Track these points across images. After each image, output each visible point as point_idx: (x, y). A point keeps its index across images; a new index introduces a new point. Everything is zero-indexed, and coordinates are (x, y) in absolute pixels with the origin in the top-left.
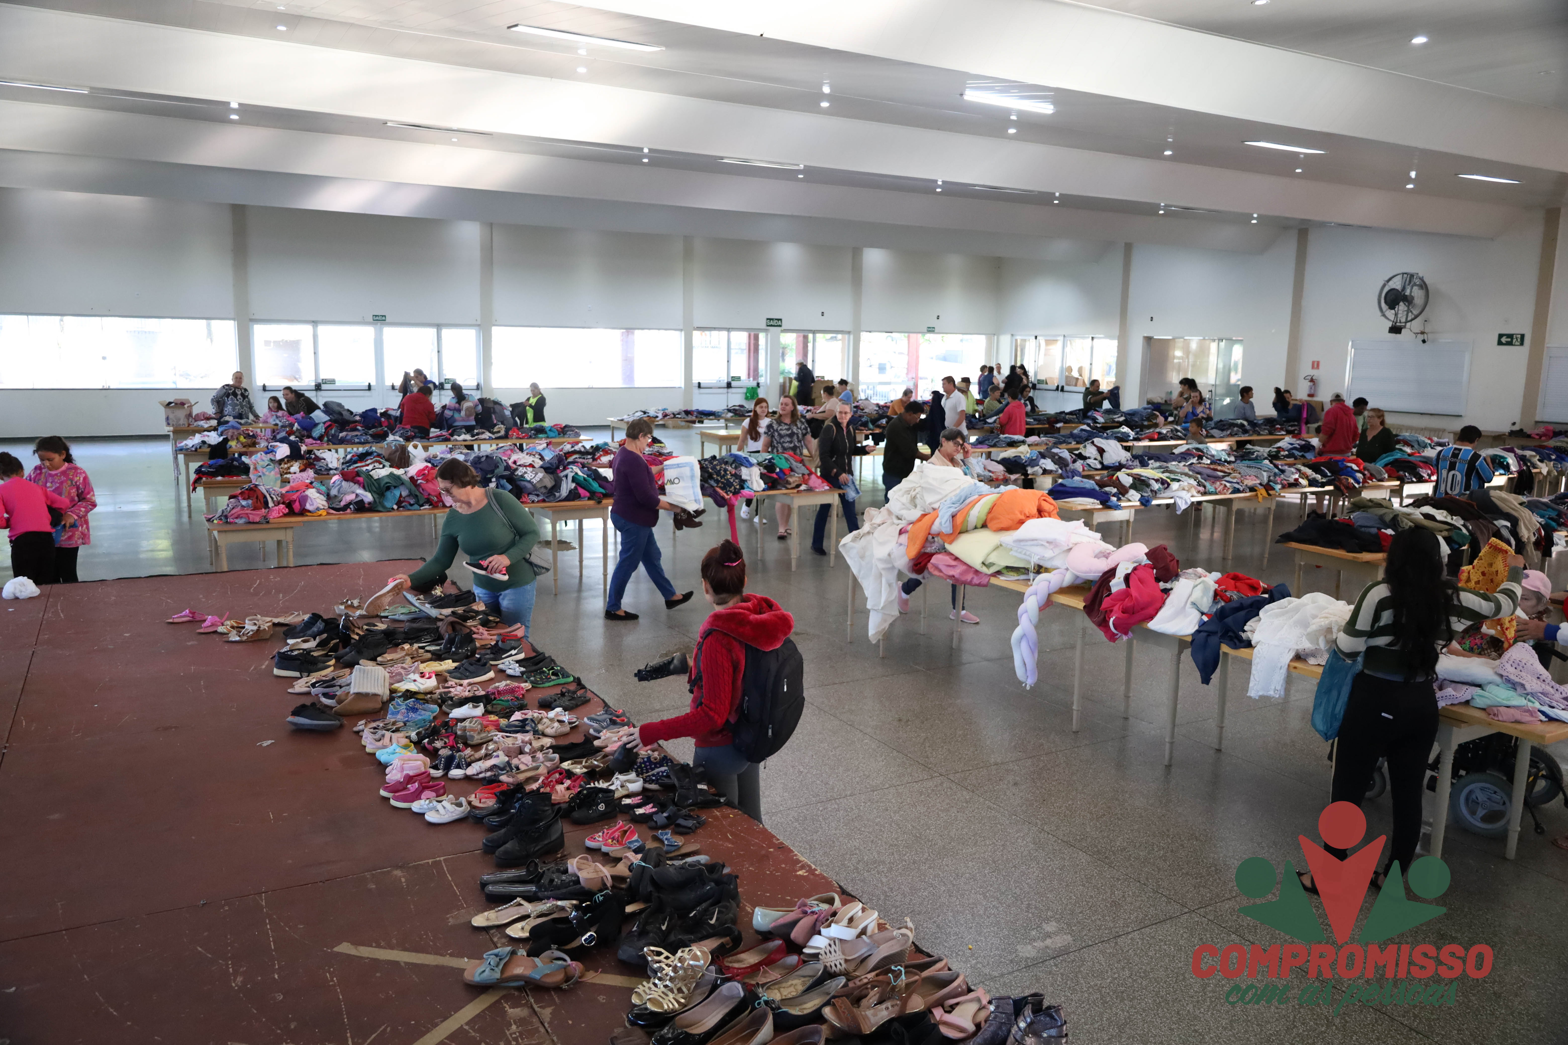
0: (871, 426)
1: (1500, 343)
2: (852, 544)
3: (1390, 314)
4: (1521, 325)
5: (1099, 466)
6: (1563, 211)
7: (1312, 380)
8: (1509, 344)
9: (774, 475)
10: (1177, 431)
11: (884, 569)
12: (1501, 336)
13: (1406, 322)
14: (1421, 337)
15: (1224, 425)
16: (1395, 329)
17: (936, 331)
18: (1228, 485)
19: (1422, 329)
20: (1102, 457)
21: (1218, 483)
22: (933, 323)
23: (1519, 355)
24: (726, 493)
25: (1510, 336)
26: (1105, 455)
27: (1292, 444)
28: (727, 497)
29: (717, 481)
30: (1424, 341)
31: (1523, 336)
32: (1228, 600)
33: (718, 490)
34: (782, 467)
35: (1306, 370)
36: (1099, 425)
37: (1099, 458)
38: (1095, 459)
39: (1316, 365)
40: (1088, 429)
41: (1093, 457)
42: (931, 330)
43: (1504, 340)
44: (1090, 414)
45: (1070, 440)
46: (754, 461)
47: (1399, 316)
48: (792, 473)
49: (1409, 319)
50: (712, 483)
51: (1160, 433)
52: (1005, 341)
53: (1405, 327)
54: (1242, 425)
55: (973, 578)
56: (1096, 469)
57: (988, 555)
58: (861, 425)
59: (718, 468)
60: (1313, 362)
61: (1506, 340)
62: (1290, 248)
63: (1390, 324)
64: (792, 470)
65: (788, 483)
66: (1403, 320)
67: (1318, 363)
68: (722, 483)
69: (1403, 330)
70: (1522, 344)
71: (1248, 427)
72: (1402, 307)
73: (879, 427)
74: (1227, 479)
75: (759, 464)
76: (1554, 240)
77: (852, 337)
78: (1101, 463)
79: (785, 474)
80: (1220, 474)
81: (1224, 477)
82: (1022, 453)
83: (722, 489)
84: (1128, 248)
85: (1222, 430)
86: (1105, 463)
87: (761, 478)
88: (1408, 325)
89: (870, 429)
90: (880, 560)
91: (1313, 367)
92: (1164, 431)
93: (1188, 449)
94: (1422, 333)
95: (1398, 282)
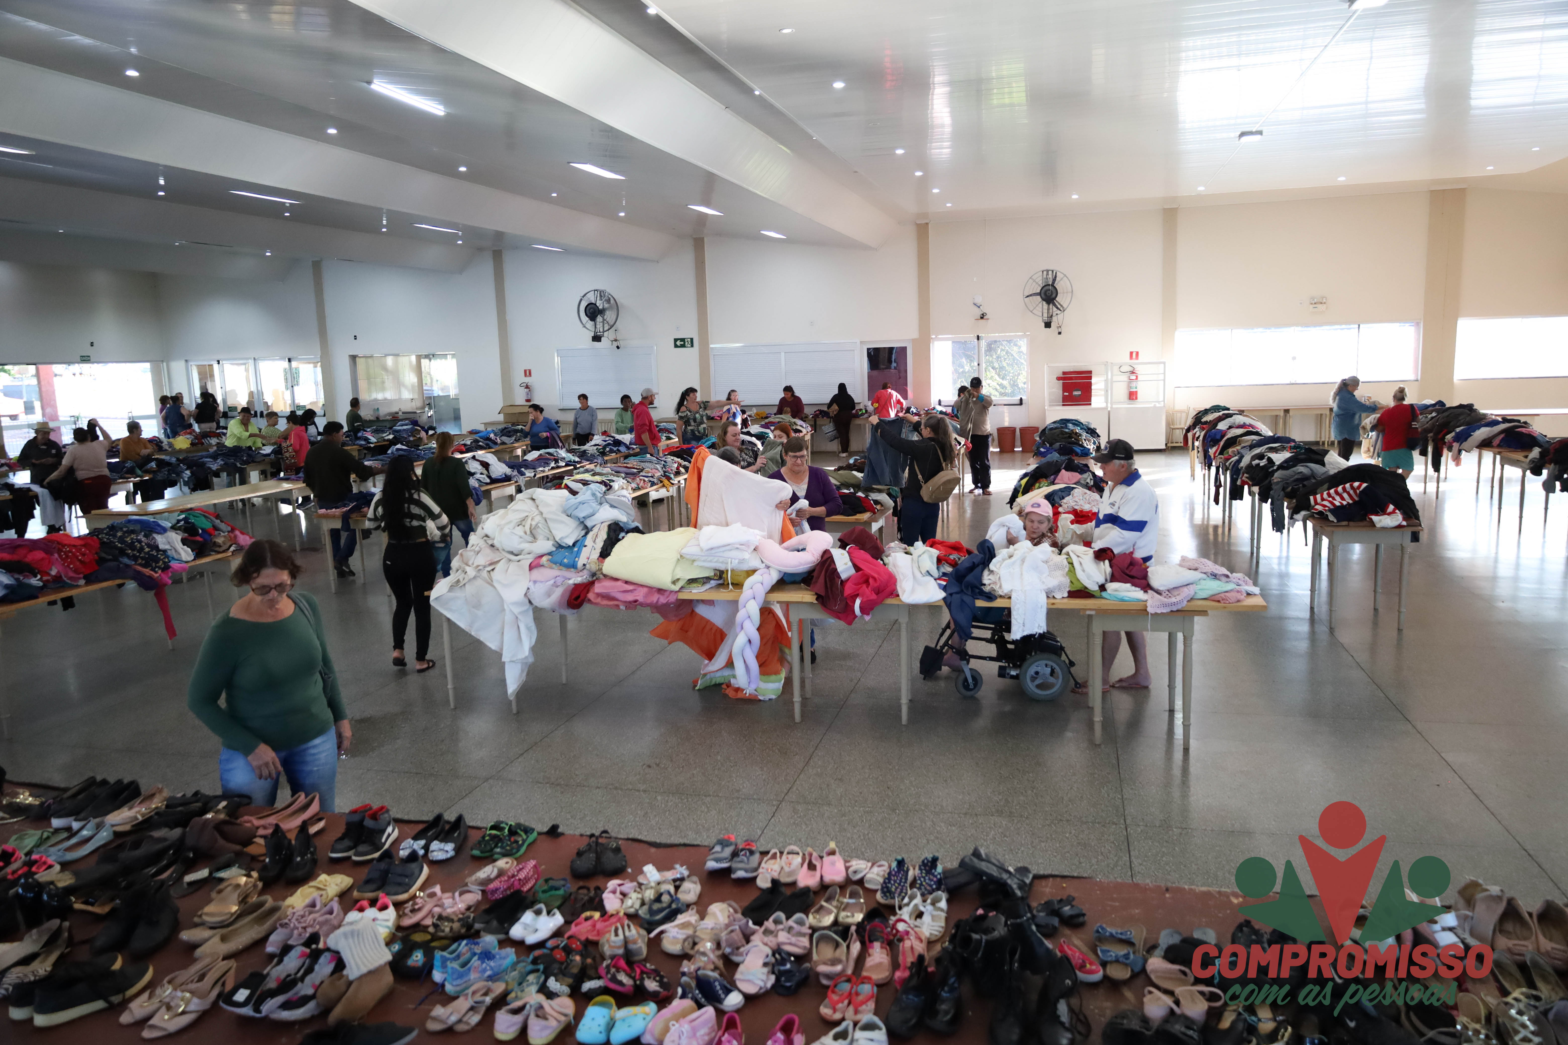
1: (676, 346)
2: (451, 594)
3: (590, 324)
4: (689, 331)
5: (488, 481)
6: (705, 239)
7: (527, 387)
8: (683, 346)
9: (198, 538)
12: (676, 340)
13: (604, 331)
14: (615, 344)
16: (597, 338)
17: (92, 359)
18: (646, 479)
19: (614, 337)
20: (488, 470)
21: (638, 479)
22: (87, 351)
23: (690, 354)
24: (153, 570)
25: (683, 340)
26: (491, 468)
28: (156, 575)
29: (135, 558)
30: (618, 347)
31: (692, 339)
32: (953, 564)
33: (139, 568)
34: (204, 526)
35: (519, 378)
37: (485, 472)
38: (481, 474)
39: (528, 373)
41: (479, 472)
42: (85, 359)
43: (678, 343)
46: (168, 525)
47: (598, 326)
48: (216, 533)
49: (605, 329)
50: (126, 560)
51: (465, 445)
52: (179, 367)
53: (603, 336)
56: (487, 484)
57: (674, 571)
59: (128, 540)
60: (525, 371)
61: (681, 343)
62: (488, 267)
63: (592, 334)
64: (216, 528)
65: (215, 544)
66: (601, 330)
67: (530, 371)
68: (142, 558)
69: (602, 339)
70: (692, 346)
72: (599, 319)
74: (643, 474)
75: (174, 528)
76: (703, 262)
78: (489, 477)
79: (210, 535)
80: (635, 470)
81: (639, 472)
83: (145, 566)
84: (317, 267)
87: (184, 544)
88: (606, 334)
90: (514, 603)
91: (526, 375)
93: (541, 455)
94: (616, 340)
95: (591, 298)
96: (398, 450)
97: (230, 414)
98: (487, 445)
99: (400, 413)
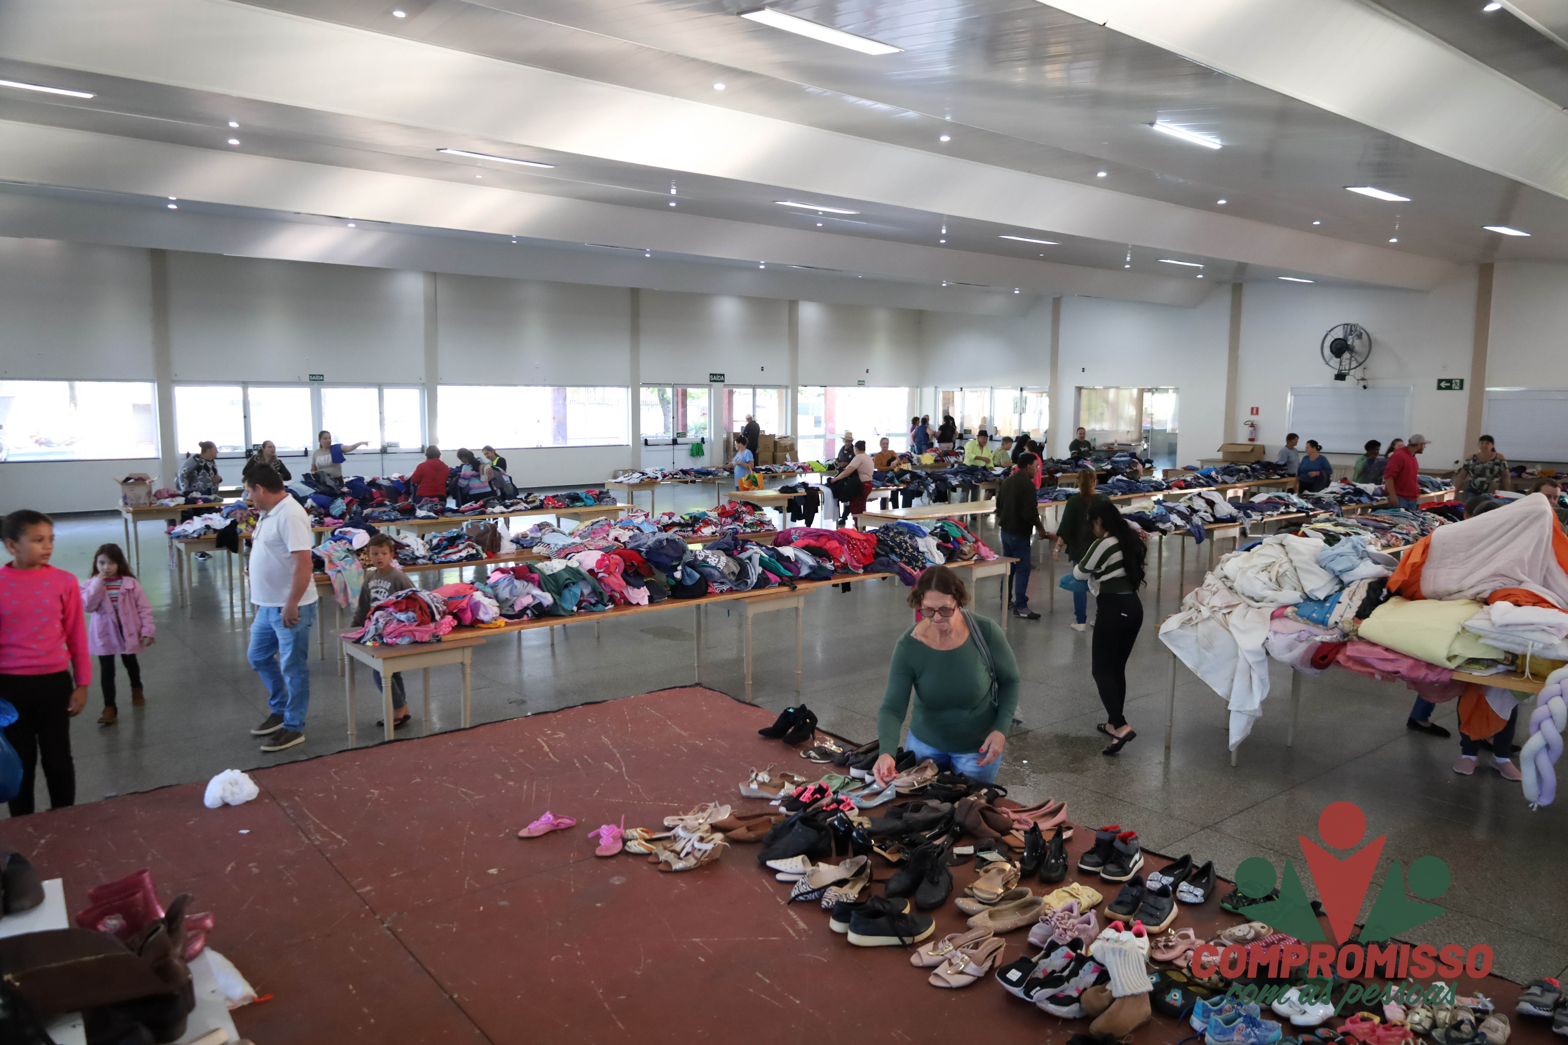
1: (1440, 388)
2: (1181, 631)
3: (1335, 361)
4: (1460, 370)
5: (1212, 520)
6: (1496, 265)
7: (1252, 425)
8: (1449, 388)
9: (950, 545)
12: (1440, 381)
13: (1350, 369)
14: (1362, 383)
16: (1340, 377)
17: (866, 383)
19: (1362, 376)
20: (1212, 508)
22: (863, 376)
23: (1459, 399)
24: (913, 568)
25: (1449, 381)
26: (1217, 507)
28: (915, 573)
29: (901, 556)
30: (1365, 387)
31: (1462, 381)
33: (903, 565)
34: (955, 535)
35: (1245, 415)
37: (1210, 510)
38: (1206, 512)
39: (1255, 411)
42: (861, 383)
43: (1443, 384)
46: (927, 530)
47: (1343, 364)
48: (964, 542)
49: (1352, 366)
50: (894, 557)
53: (1348, 374)
56: (1210, 523)
57: (1451, 645)
59: (898, 539)
60: (1252, 409)
61: (1446, 385)
62: (1225, 301)
63: (1336, 372)
64: (964, 538)
65: (962, 552)
66: (1347, 368)
67: (1257, 409)
68: (906, 557)
69: (1347, 377)
70: (1461, 388)
72: (1346, 355)
75: (932, 534)
77: (790, 391)
78: (1213, 516)
79: (959, 543)
83: (907, 564)
84: (1057, 303)
86: (1218, 516)
87: (938, 549)
88: (1352, 372)
91: (1252, 413)
92: (1189, 479)
93: (1270, 498)
94: (1363, 379)
95: (1341, 332)
96: (1118, 480)
98: (1207, 482)
99: (1116, 445)
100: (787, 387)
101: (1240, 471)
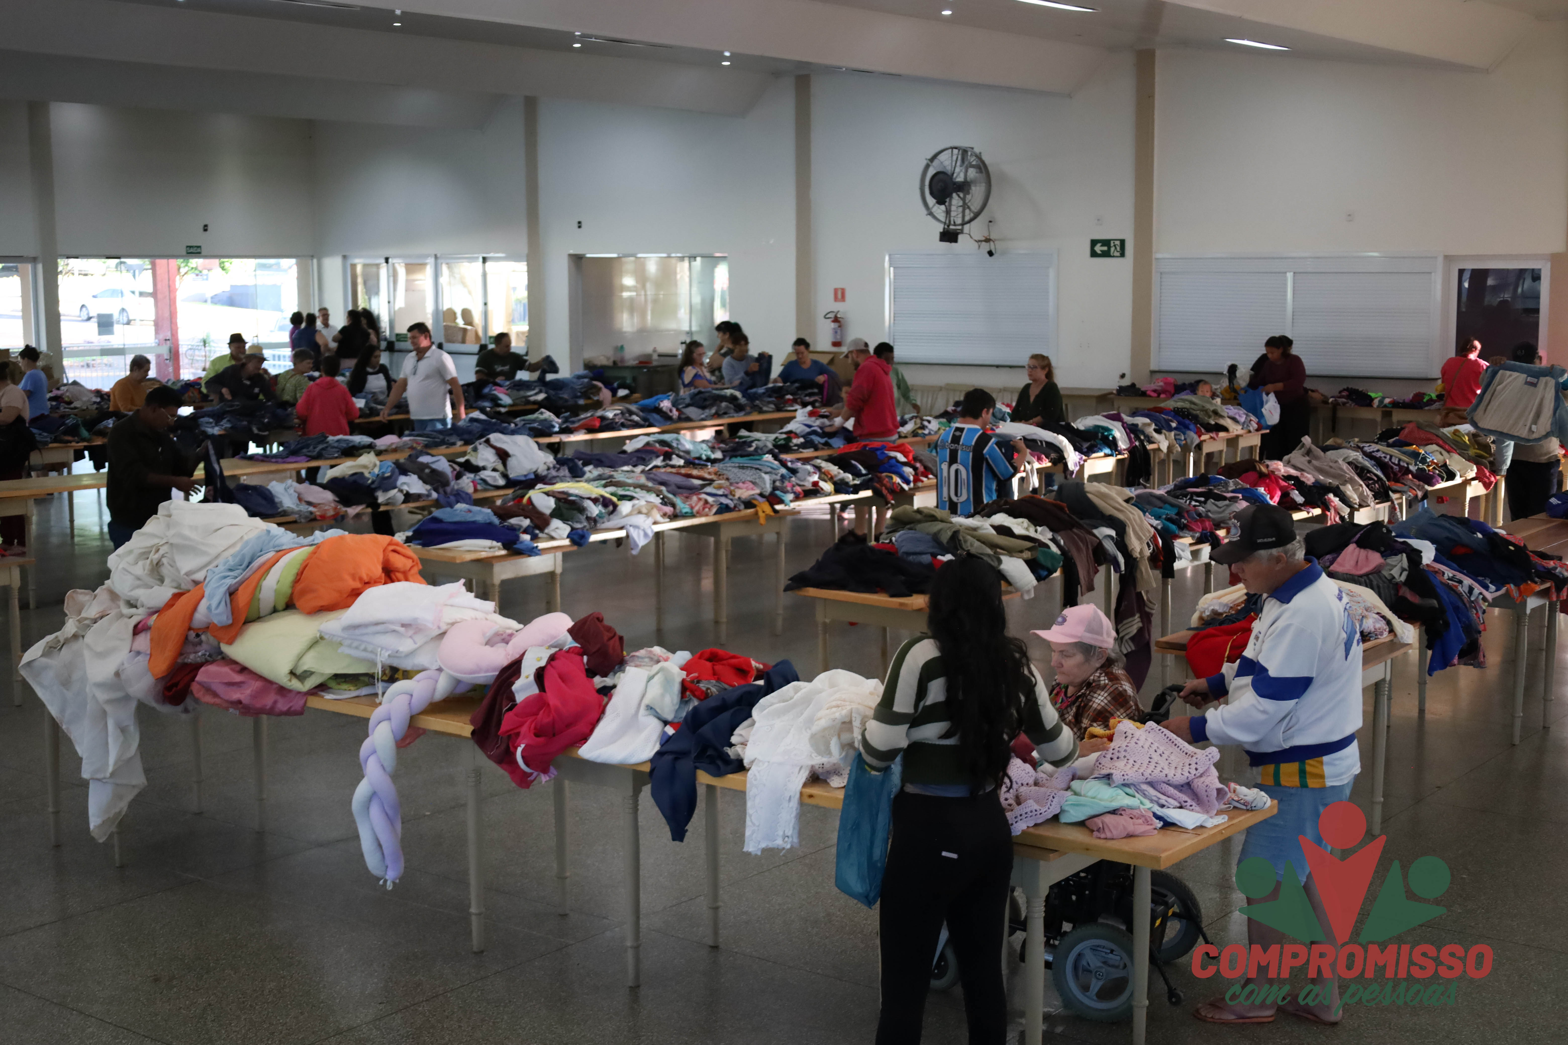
0: (85, 433)
1: (1094, 254)
2: (44, 660)
3: (940, 211)
4: (1120, 225)
5: (501, 482)
6: (1158, 53)
7: (836, 320)
8: (1106, 254)
10: (631, 413)
11: (109, 702)
12: (1094, 243)
13: (963, 224)
14: (986, 247)
15: (705, 400)
16: (949, 236)
17: (204, 251)
18: (710, 499)
19: (986, 234)
20: (505, 464)
21: (695, 498)
22: (198, 238)
23: (1120, 271)
25: (1106, 243)
26: (511, 462)
27: (809, 426)
30: (991, 253)
31: (1123, 242)
32: (704, 696)
35: (826, 303)
36: (503, 410)
37: (500, 467)
38: (494, 470)
39: (840, 295)
40: (483, 417)
41: (490, 466)
42: (194, 251)
43: (1098, 248)
44: (486, 390)
45: (453, 439)
47: (953, 214)
49: (967, 218)
51: (603, 418)
52: (333, 266)
53: (962, 232)
54: (733, 399)
55: (275, 702)
56: (498, 488)
57: (300, 657)
58: (65, 433)
60: (836, 290)
61: (1102, 248)
62: (785, 106)
63: (940, 228)
66: (959, 221)
67: (843, 291)
69: (960, 237)
70: (1122, 255)
71: (743, 401)
72: (956, 201)
73: (102, 433)
74: (709, 489)
76: (1151, 96)
77: (40, 267)
78: (505, 476)
80: (697, 482)
81: (703, 486)
82: (365, 467)
84: (531, 105)
85: (703, 408)
86: (512, 475)
88: (966, 227)
89: (84, 440)
90: (100, 685)
91: (836, 299)
92: (610, 415)
93: (649, 443)
94: (988, 240)
95: (946, 161)
97: (399, 345)
100: (34, 260)
101: (723, 398)
